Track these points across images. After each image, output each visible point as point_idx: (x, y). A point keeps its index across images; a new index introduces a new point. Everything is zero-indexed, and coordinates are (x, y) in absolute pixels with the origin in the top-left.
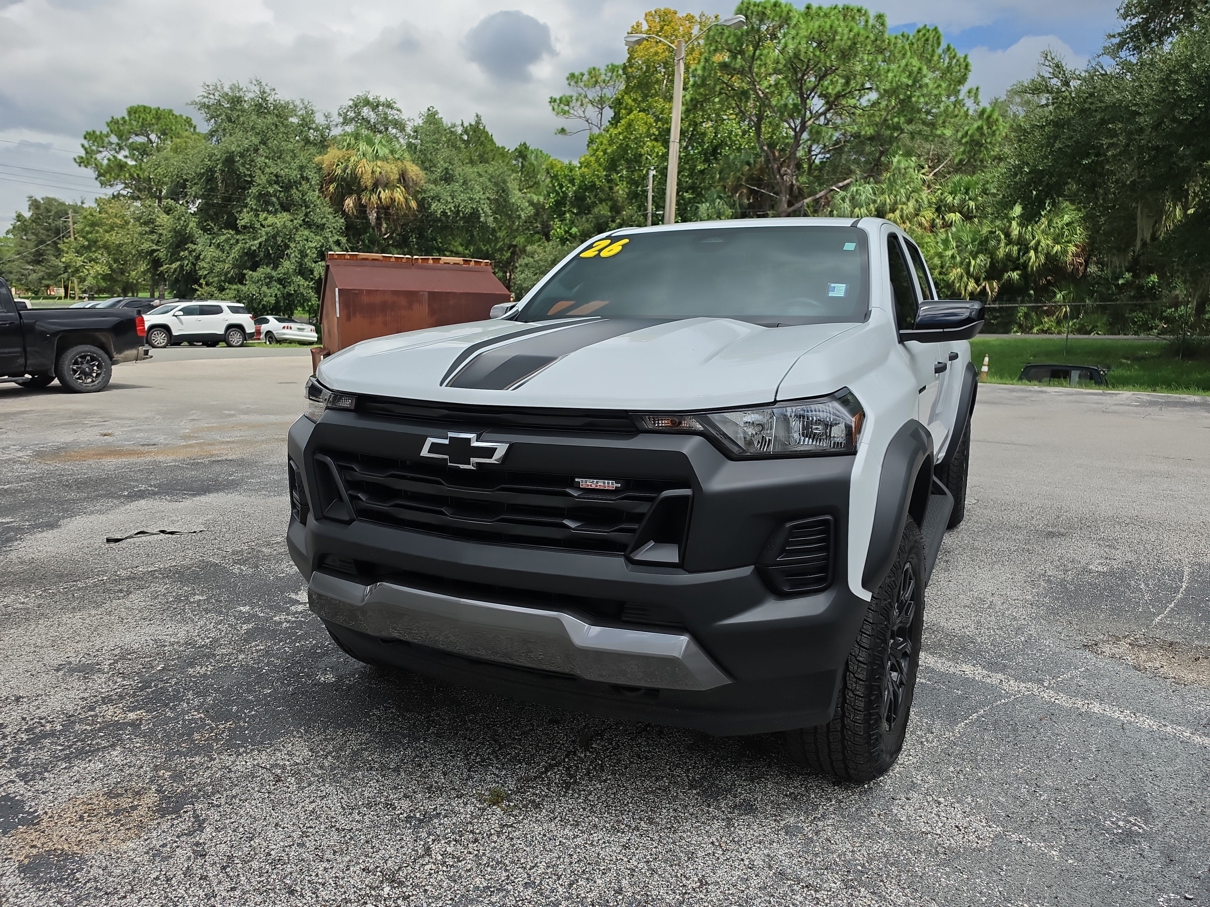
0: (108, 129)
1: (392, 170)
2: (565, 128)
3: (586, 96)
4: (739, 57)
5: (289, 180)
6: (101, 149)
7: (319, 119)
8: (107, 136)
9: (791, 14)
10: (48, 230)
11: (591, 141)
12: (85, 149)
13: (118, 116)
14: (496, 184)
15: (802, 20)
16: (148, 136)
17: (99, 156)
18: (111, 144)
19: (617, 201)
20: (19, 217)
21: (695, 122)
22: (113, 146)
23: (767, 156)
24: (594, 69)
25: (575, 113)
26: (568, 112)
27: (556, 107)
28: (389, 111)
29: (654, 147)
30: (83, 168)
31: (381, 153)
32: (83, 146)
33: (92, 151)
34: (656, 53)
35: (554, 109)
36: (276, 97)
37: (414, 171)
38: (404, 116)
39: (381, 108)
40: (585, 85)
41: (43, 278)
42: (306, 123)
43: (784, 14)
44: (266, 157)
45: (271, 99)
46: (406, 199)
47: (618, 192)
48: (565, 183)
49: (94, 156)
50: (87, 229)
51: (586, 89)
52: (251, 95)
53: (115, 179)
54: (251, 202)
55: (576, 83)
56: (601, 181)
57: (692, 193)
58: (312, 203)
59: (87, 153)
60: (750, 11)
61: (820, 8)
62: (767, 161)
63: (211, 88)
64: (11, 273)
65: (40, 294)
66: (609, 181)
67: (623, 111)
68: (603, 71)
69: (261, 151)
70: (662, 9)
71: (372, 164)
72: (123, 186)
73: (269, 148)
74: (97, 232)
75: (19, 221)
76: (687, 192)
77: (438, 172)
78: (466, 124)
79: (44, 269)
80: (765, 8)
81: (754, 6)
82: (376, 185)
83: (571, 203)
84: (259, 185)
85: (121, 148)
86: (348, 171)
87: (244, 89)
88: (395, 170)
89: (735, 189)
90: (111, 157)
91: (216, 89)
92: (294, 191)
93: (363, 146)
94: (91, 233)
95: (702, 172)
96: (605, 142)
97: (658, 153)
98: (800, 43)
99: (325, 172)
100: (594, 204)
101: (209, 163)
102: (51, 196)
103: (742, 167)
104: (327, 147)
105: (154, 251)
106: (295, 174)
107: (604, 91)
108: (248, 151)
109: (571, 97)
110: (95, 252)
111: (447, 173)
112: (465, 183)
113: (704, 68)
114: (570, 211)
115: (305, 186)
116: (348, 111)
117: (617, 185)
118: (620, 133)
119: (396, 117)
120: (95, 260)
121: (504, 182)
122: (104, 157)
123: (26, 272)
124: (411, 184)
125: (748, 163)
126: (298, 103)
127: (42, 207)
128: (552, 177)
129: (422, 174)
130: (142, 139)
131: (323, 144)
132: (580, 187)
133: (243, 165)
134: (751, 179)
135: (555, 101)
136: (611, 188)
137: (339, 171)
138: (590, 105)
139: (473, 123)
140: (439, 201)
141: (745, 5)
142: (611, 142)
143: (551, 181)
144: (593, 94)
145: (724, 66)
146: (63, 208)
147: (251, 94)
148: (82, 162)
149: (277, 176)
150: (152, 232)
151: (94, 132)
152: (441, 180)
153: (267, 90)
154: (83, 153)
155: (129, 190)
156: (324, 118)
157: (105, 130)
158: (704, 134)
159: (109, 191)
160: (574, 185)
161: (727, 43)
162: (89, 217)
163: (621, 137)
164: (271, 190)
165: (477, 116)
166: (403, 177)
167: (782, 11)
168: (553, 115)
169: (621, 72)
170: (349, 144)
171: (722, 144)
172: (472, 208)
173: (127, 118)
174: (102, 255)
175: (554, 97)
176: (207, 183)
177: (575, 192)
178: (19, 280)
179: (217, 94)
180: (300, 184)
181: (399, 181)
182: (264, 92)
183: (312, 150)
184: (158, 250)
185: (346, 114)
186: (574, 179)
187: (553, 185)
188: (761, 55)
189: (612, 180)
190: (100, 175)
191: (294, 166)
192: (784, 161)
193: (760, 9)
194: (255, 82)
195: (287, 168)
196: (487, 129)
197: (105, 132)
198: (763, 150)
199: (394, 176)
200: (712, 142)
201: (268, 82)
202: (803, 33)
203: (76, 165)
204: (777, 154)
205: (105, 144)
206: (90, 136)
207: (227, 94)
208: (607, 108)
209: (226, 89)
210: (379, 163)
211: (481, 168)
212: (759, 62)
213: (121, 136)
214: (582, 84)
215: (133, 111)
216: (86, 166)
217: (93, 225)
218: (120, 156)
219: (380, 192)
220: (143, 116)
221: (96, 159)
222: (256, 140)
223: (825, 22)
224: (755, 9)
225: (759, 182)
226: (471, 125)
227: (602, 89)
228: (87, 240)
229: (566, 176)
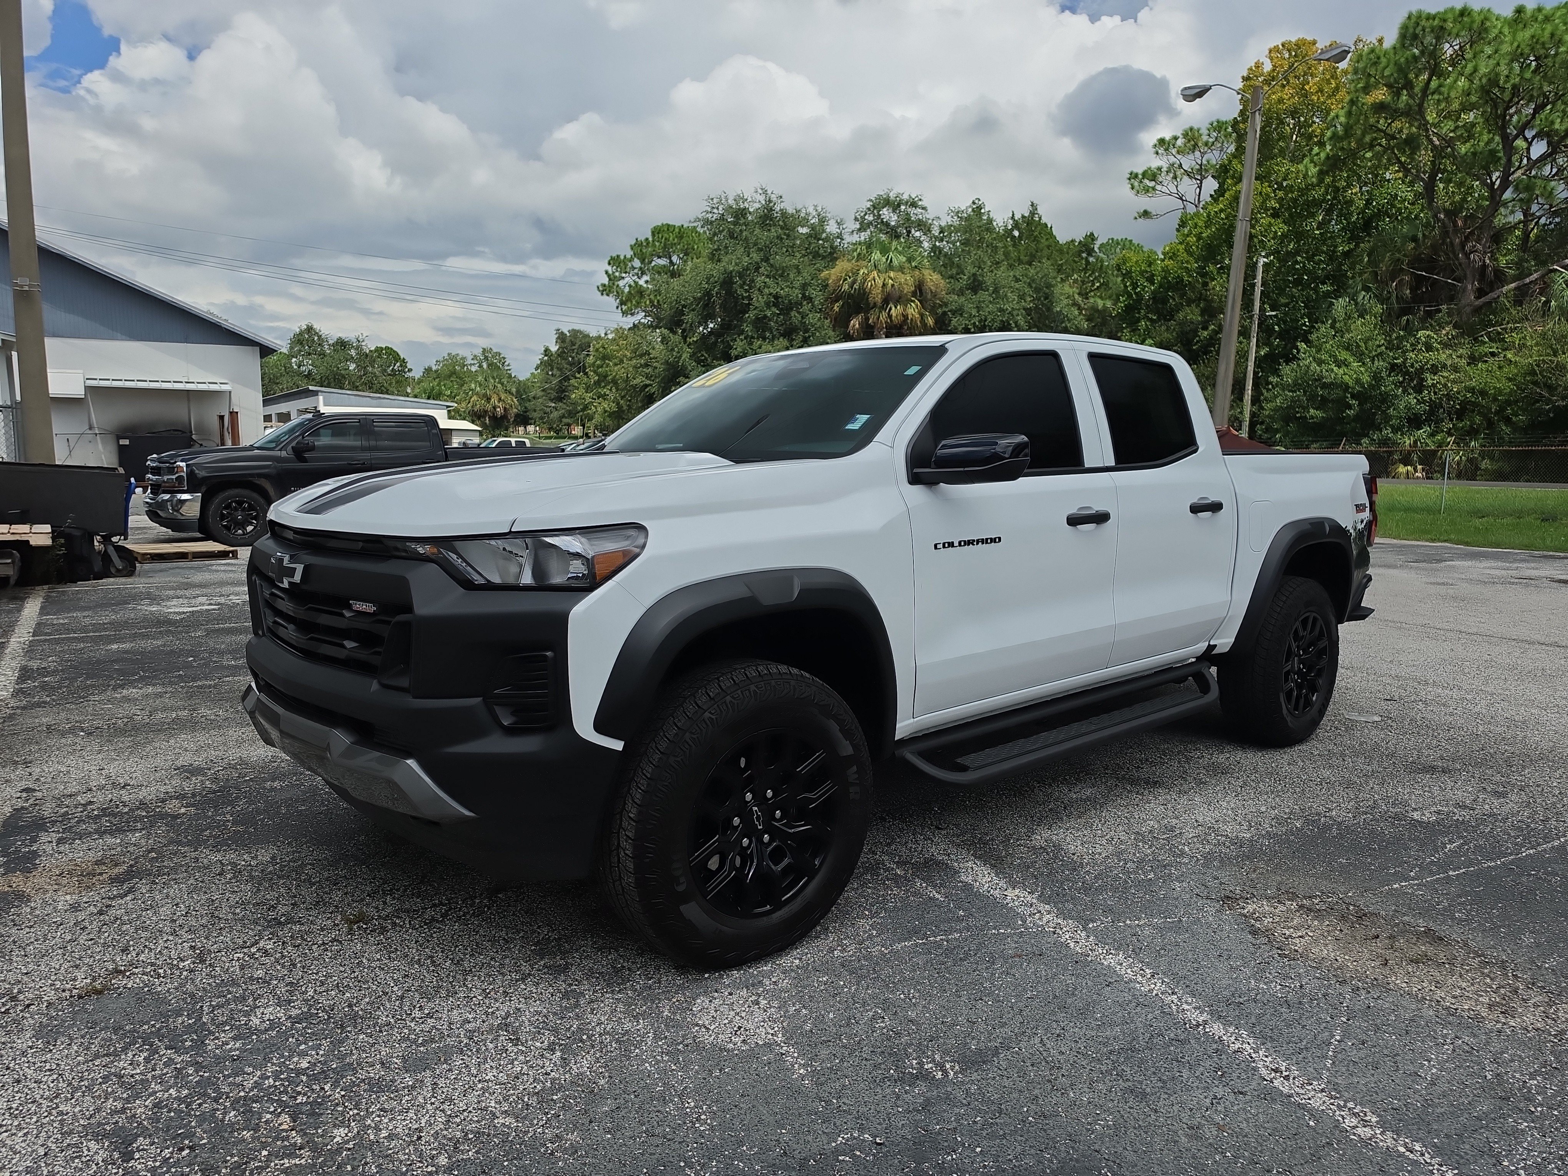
0: (632, 253)
1: (906, 281)
2: (1149, 210)
3: (1180, 166)
4: (1405, 92)
5: (790, 301)
6: (624, 275)
7: (831, 228)
8: (631, 259)
9: (1488, 24)
10: (571, 365)
11: (1183, 224)
12: (609, 276)
13: (642, 238)
14: (1037, 290)
15: (1506, 30)
16: (670, 258)
17: (621, 283)
18: (633, 268)
19: (1212, 300)
20: (547, 351)
21: (1335, 187)
22: (636, 271)
23: (1444, 226)
24: (1191, 129)
25: (1164, 189)
26: (1154, 189)
27: (1136, 184)
28: (912, 211)
29: (1270, 225)
30: (605, 297)
31: (895, 263)
32: (607, 272)
33: (615, 277)
34: (1281, 101)
35: (1133, 188)
36: (782, 206)
37: (933, 279)
38: (930, 215)
39: (903, 207)
40: (1178, 152)
41: (563, 416)
42: (816, 233)
43: (1475, 26)
44: (768, 276)
45: (777, 208)
46: (922, 315)
47: (1214, 289)
48: (1142, 281)
49: (616, 283)
50: (598, 362)
51: (1179, 157)
52: (757, 205)
53: (636, 307)
54: (748, 328)
55: (1166, 150)
56: (1190, 276)
57: (1332, 285)
58: (813, 326)
59: (610, 280)
60: (1420, 28)
61: (1540, 10)
62: (1445, 233)
63: (715, 201)
64: (535, 411)
65: (561, 434)
66: (1204, 275)
67: (1229, 181)
68: (1204, 131)
69: (761, 270)
70: (1293, 40)
71: (883, 276)
72: (644, 314)
73: (772, 266)
74: (608, 365)
75: (546, 355)
76: (1323, 283)
77: (965, 279)
78: (1018, 216)
79: (565, 406)
80: (1445, 21)
81: (1428, 19)
82: (886, 301)
83: (1148, 306)
84: (756, 307)
85: (643, 273)
86: (856, 286)
87: (749, 199)
88: (910, 280)
89: (1394, 274)
90: (632, 283)
91: (720, 202)
92: (793, 313)
93: (876, 256)
94: (602, 367)
95: (1346, 254)
96: (1201, 223)
97: (1276, 232)
98: (1498, 64)
99: (830, 289)
100: (1179, 308)
101: (706, 286)
102: (577, 327)
103: (1403, 244)
104: (836, 259)
105: (646, 386)
106: (796, 294)
107: (1206, 157)
108: (747, 270)
109: (1160, 169)
110: (604, 387)
111: (974, 280)
112: (996, 291)
113: (1349, 114)
114: (1146, 317)
115: (806, 307)
116: (865, 215)
117: (1213, 279)
118: (1221, 211)
119: (920, 217)
120: (604, 397)
121: (1049, 286)
122: (626, 282)
123: (548, 410)
124: (929, 296)
125: (1414, 239)
126: (811, 210)
127: (568, 340)
128: (1124, 276)
129: (942, 283)
130: (663, 262)
131: (832, 256)
132: (1161, 286)
133: (741, 287)
134: (1416, 261)
135: (1136, 176)
136: (1205, 284)
137: (846, 287)
138: (1186, 178)
139: (1027, 215)
140: (961, 315)
141: (1413, 20)
142: (1208, 224)
143: (1123, 280)
144: (1188, 162)
145: (1380, 108)
146: (587, 340)
147: (754, 206)
148: (605, 290)
149: (776, 297)
150: (647, 365)
151: (618, 256)
152: (968, 289)
153: (774, 198)
154: (606, 281)
155: (649, 318)
156: (836, 226)
157: (629, 253)
158: (1350, 202)
159: (628, 322)
160: (1153, 283)
161: (1383, 77)
162: (601, 349)
163: (1223, 216)
164: (769, 313)
165: (1032, 205)
166: (920, 290)
167: (1473, 22)
168: (1131, 194)
169: (1230, 130)
170: (859, 254)
171: (1380, 214)
172: (1002, 321)
173: (651, 239)
174: (611, 390)
175: (1135, 171)
176: (704, 309)
177: (1153, 292)
178: (542, 418)
179: (720, 208)
180: (801, 304)
181: (914, 294)
182: (770, 201)
183: (820, 264)
184: (651, 385)
185: (863, 218)
186: (1153, 275)
187: (1126, 287)
188: (1440, 86)
189: (1206, 273)
190: (622, 303)
191: (797, 284)
192: (1471, 233)
193: (1436, 22)
194: (760, 191)
195: (787, 286)
196: (1044, 220)
197: (629, 256)
198: (1439, 220)
199: (909, 289)
200: (1363, 212)
201: (774, 190)
202: (1506, 48)
203: (599, 294)
204: (1460, 223)
205: (628, 270)
206: (615, 261)
207: (731, 207)
208: (1210, 177)
209: (731, 202)
210: (892, 274)
211: (1018, 271)
212: (1436, 97)
213: (644, 260)
214: (1174, 151)
215: (657, 231)
216: (608, 295)
217: (604, 358)
218: (641, 282)
219: (891, 309)
220: (666, 235)
221: (618, 286)
222: (756, 257)
223: (1543, 30)
224: (1427, 24)
225: (1431, 265)
226: (1023, 217)
227: (1203, 154)
228: (598, 375)
229: (1142, 273)
